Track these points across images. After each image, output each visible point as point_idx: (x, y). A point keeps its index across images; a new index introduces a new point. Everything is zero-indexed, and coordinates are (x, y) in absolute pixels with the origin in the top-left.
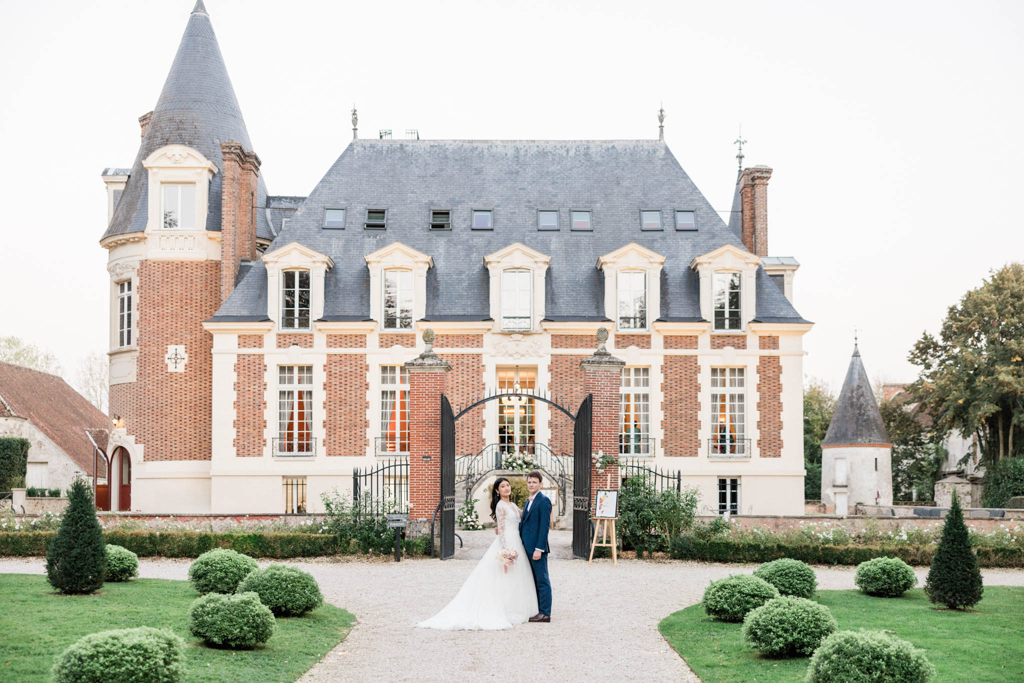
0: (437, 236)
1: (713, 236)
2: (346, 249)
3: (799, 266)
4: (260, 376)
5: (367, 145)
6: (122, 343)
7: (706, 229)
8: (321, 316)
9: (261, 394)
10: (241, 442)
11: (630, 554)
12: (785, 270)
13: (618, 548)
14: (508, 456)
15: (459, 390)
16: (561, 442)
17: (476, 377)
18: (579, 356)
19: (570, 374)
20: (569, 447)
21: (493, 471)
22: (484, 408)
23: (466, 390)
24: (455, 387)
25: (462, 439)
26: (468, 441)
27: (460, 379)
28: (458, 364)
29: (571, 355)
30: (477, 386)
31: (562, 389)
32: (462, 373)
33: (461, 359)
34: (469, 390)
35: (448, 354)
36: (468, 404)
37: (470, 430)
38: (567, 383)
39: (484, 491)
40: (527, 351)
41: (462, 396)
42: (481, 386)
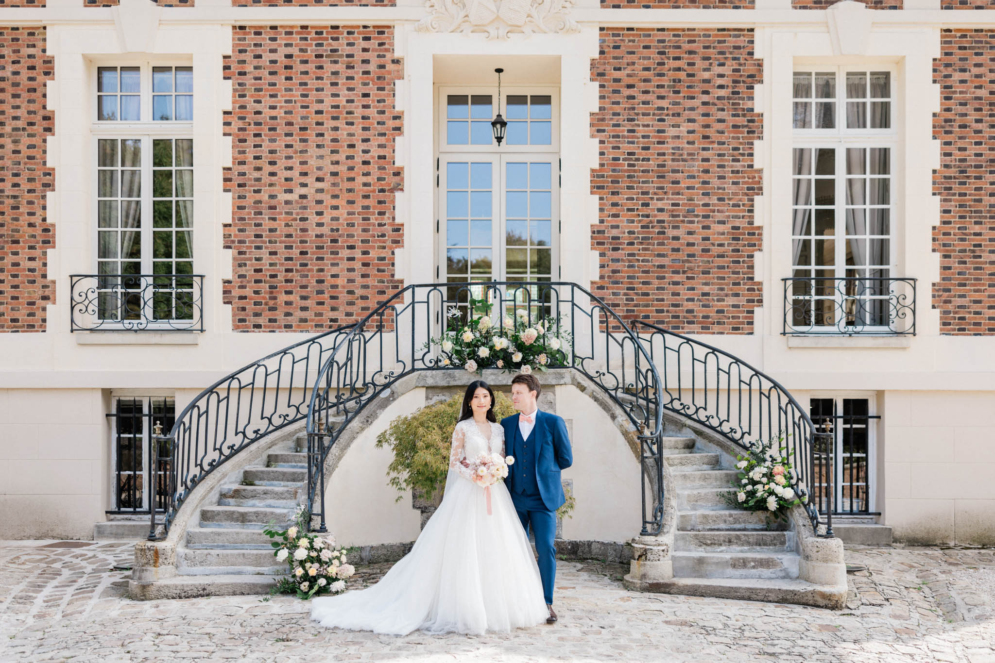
15: (326, 133)
16: (628, 289)
17: (376, 95)
18: (686, 32)
19: (658, 87)
20: (653, 305)
21: (416, 373)
22: (399, 187)
23: (345, 133)
24: (310, 124)
25: (333, 281)
26: (351, 287)
27: (329, 101)
28: (321, 56)
29: (659, 30)
30: (378, 123)
31: (633, 131)
32: (333, 84)
33: (330, 41)
34: (353, 135)
35: (292, 27)
36: (352, 175)
37: (357, 253)
38: (649, 114)
39: (379, 441)
40: (529, 16)
41: (333, 152)
42: (391, 124)
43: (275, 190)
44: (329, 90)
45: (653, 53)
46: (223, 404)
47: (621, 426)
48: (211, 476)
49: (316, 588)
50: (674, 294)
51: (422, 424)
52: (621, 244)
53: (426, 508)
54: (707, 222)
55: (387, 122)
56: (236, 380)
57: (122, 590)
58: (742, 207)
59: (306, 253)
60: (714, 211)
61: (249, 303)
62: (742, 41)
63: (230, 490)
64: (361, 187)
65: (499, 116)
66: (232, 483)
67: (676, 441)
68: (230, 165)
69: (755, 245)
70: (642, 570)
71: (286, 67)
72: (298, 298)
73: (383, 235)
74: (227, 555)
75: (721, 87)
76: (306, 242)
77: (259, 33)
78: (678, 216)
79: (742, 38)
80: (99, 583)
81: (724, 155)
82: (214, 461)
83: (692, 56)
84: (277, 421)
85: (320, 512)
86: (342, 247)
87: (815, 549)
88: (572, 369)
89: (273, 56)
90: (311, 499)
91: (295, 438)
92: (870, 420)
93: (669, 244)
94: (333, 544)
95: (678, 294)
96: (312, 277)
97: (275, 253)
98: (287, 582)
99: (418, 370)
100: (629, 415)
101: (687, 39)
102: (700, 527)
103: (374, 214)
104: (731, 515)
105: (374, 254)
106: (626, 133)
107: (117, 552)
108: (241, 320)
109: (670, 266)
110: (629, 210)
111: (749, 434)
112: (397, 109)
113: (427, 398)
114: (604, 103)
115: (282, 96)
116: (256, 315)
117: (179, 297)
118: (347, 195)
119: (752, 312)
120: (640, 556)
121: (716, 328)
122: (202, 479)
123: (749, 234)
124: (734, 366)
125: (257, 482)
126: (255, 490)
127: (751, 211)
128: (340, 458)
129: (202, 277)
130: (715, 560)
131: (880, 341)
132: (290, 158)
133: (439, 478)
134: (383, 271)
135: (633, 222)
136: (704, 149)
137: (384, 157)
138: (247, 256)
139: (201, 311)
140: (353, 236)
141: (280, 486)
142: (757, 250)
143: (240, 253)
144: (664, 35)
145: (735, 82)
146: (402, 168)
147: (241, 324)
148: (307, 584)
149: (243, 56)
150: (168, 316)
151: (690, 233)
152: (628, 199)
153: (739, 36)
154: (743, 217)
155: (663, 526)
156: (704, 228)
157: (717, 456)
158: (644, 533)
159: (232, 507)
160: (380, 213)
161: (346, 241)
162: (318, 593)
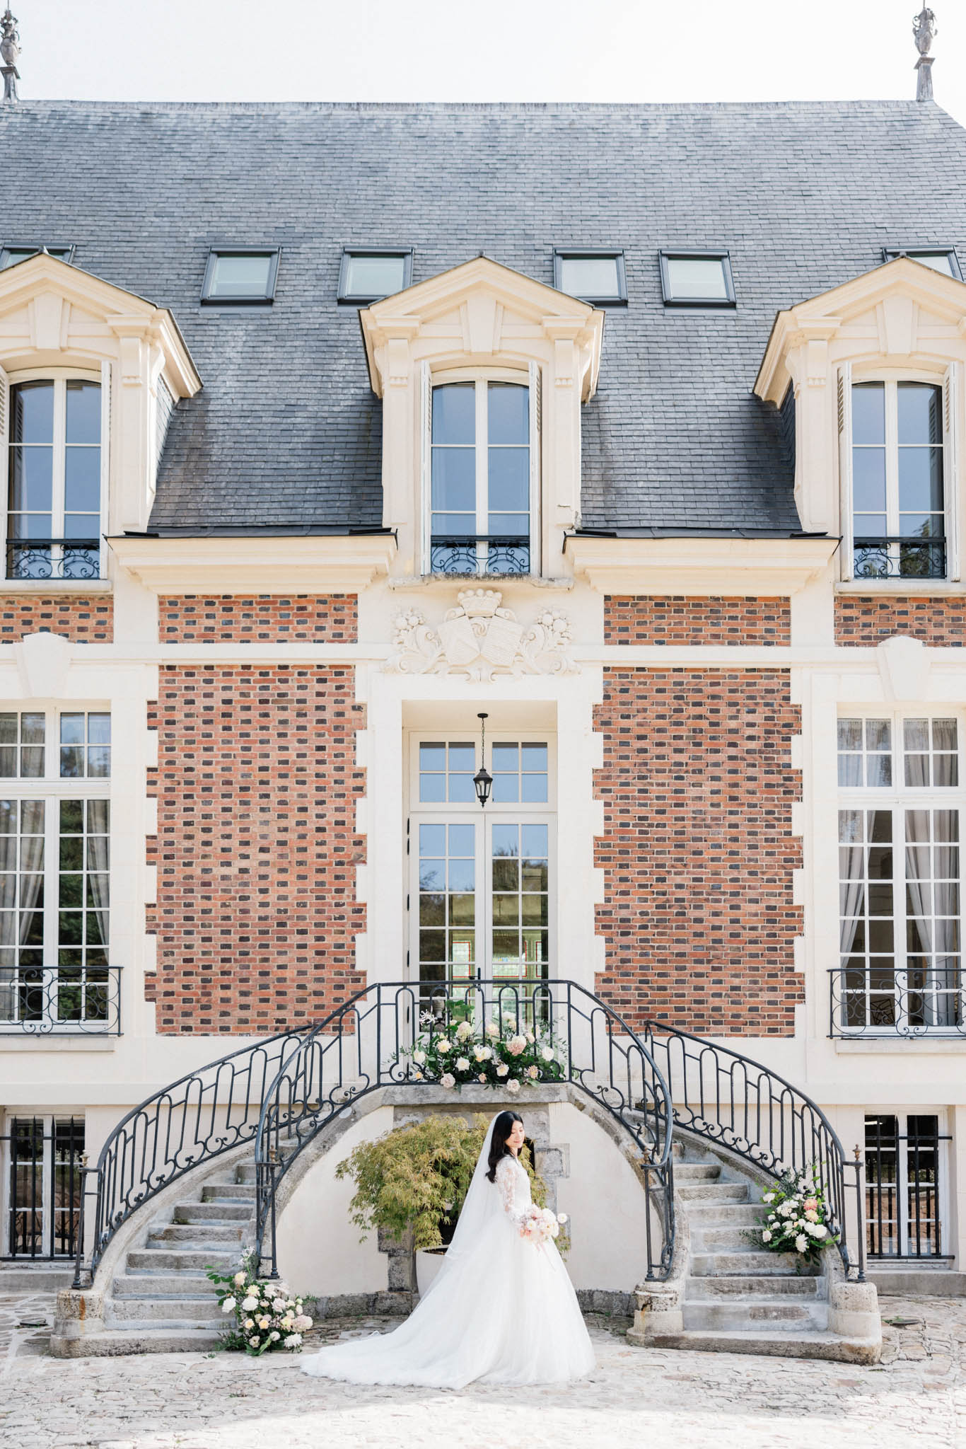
15: (272, 794)
16: (641, 982)
17: (333, 748)
18: (709, 673)
19: (675, 737)
20: (671, 1002)
21: (382, 1089)
22: (361, 859)
23: (295, 794)
24: (253, 783)
25: (280, 973)
26: (302, 980)
27: (275, 755)
28: (267, 701)
29: (675, 670)
30: (336, 782)
31: (645, 791)
32: (280, 735)
33: (278, 684)
34: (305, 796)
35: (231, 667)
36: (303, 844)
37: (310, 940)
38: (664, 771)
39: (339, 1171)
40: (518, 654)
41: (280, 816)
42: (351, 782)
43: (208, 863)
44: (275, 742)
45: (668, 697)
46: (152, 1127)
47: (627, 1152)
48: (138, 1213)
49: (268, 1343)
50: (696, 988)
51: (390, 1152)
52: (631, 927)
53: (394, 1251)
54: (735, 901)
55: (346, 780)
56: (166, 1098)
57: (42, 1346)
58: (778, 883)
59: (247, 939)
60: (744, 888)
61: (176, 1001)
62: (775, 684)
63: (160, 1230)
64: (315, 860)
65: (483, 770)
66: (162, 1223)
67: (696, 1169)
68: (155, 833)
69: (794, 928)
70: (647, 1322)
71: (224, 715)
72: (237, 994)
73: (342, 918)
74: (163, 1306)
75: (751, 738)
76: (247, 926)
77: (192, 675)
78: (701, 893)
79: (776, 680)
80: (10, 1340)
81: (755, 820)
82: (141, 1195)
83: (716, 701)
84: (214, 1146)
85: (270, 1255)
86: (291, 932)
87: (843, 1296)
88: (569, 1084)
89: (208, 702)
90: (259, 1239)
91: (234, 1166)
92: (940, 1141)
93: (691, 927)
94: (287, 1292)
95: (702, 988)
96: (254, 968)
97: (209, 939)
98: (234, 1337)
99: (385, 1085)
100: (636, 1139)
101: (709, 681)
102: (718, 1272)
103: (330, 891)
104: (754, 1258)
105: (330, 940)
106: (636, 794)
107: (18, 1307)
108: (167, 1022)
109: (692, 955)
110: (641, 886)
111: (782, 1160)
112: (358, 765)
113: (395, 1119)
114: (609, 757)
115: (219, 749)
116: (186, 1014)
117: (90, 991)
118: (298, 868)
119: (793, 1010)
120: (644, 1306)
121: (749, 1029)
122: (128, 1216)
123: (787, 915)
124: (764, 1079)
125: (191, 1221)
126: (190, 1230)
127: (790, 887)
128: (292, 1191)
129: (120, 968)
130: (731, 1310)
131: (949, 1045)
132: (229, 823)
133: (410, 1216)
134: (342, 961)
135: (646, 900)
136: (731, 813)
137: (343, 823)
138: (175, 943)
139: (119, 1010)
140: (304, 918)
141: (220, 1224)
142: (797, 934)
143: (166, 939)
144: (682, 677)
145: (767, 732)
146: (365, 836)
147: (166, 1025)
148: (257, 1338)
149: (171, 702)
150: (76, 1016)
151: (716, 914)
152: (639, 873)
153: (772, 678)
154: (780, 894)
155: (673, 1271)
156: (732, 907)
157: (745, 1187)
158: (650, 1278)
159: (163, 1250)
160: (338, 891)
161: (296, 925)
162: (271, 1349)
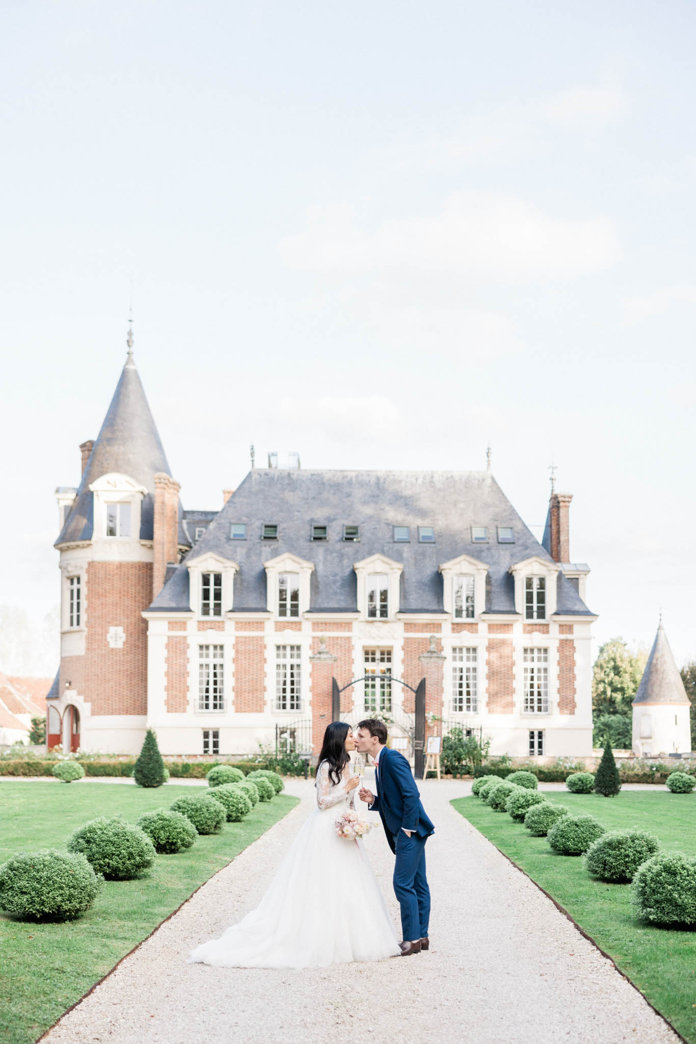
0: (318, 546)
1: (526, 548)
2: (248, 556)
3: (589, 571)
4: (185, 653)
5: (262, 473)
6: (72, 624)
7: (521, 542)
8: (231, 608)
9: (185, 666)
10: (170, 702)
11: (449, 776)
12: (579, 575)
13: (442, 772)
14: (372, 713)
17: (348, 654)
22: (353, 677)
23: (340, 663)
28: (334, 644)
29: (418, 638)
33: (336, 640)
40: (386, 637)
45: (417, 644)
55: (350, 661)
64: (344, 677)
68: (311, 672)
69: (443, 692)
101: (425, 641)
106: (410, 664)
112: (353, 657)
114: (405, 656)
129: (303, 699)
131: (474, 715)
153: (438, 639)
